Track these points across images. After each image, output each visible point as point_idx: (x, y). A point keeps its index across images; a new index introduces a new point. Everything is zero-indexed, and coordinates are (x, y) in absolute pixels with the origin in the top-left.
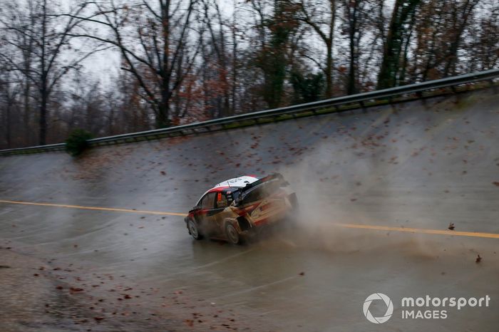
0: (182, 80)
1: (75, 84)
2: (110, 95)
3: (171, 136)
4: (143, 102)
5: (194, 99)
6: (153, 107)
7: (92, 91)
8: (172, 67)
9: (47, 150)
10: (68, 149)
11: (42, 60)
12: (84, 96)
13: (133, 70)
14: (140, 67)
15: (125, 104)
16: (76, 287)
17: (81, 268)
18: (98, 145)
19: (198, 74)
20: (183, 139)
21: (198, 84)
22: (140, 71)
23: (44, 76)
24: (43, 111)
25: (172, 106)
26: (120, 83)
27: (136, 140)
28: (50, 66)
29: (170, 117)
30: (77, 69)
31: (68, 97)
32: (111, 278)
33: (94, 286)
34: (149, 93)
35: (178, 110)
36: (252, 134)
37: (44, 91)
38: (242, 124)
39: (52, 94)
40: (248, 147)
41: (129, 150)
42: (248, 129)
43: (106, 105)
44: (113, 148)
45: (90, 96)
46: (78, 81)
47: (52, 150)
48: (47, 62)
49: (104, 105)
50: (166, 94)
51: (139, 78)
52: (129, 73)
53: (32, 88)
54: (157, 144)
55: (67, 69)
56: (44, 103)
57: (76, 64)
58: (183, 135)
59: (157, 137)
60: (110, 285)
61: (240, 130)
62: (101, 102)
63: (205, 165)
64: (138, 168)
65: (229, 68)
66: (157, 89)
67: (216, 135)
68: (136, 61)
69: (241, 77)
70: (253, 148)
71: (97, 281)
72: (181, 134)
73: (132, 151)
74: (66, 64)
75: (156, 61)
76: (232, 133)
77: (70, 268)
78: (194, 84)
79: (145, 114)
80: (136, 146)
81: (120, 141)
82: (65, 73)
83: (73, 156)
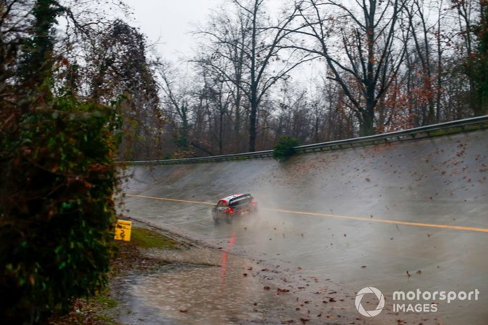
0: (387, 87)
1: (282, 93)
2: (316, 104)
3: (375, 143)
4: (348, 110)
5: (398, 106)
6: (358, 115)
7: (298, 100)
8: (377, 76)
9: (256, 157)
10: (276, 156)
11: (253, 71)
12: (291, 105)
13: (338, 79)
14: (345, 76)
15: (330, 113)
16: (283, 289)
17: (288, 270)
18: (305, 152)
19: (402, 82)
20: (387, 147)
21: (403, 92)
22: (345, 80)
23: (254, 86)
24: (253, 120)
25: (377, 115)
26: (326, 92)
27: (341, 147)
28: (260, 76)
29: (374, 125)
30: (285, 79)
31: (276, 105)
32: (316, 280)
33: (300, 288)
34: (353, 101)
35: (382, 118)
36: (458, 142)
37: (254, 101)
38: (448, 131)
39: (262, 103)
40: (454, 155)
41: (335, 157)
42: (453, 137)
43: (312, 114)
44: (318, 154)
45: (296, 104)
46: (286, 90)
47: (261, 156)
48: (257, 73)
49: (309, 113)
50: (371, 102)
51: (344, 87)
52: (334, 82)
53: (243, 98)
54: (361, 151)
55: (275, 79)
56: (254, 112)
57: (283, 75)
58: (387, 142)
59: (363, 144)
60: (315, 287)
61: (446, 138)
62: (308, 111)
63: (410, 172)
64: (343, 175)
65: (434, 76)
66: (362, 97)
67: (421, 142)
68: (341, 70)
69: (446, 84)
70: (458, 155)
71: (303, 284)
72: (385, 141)
73: (337, 158)
74: (275, 75)
75: (361, 70)
76: (437, 140)
77: (278, 270)
78: (399, 92)
79: (350, 123)
80: (341, 153)
81: (326, 149)
82: (273, 83)
83: (280, 162)
